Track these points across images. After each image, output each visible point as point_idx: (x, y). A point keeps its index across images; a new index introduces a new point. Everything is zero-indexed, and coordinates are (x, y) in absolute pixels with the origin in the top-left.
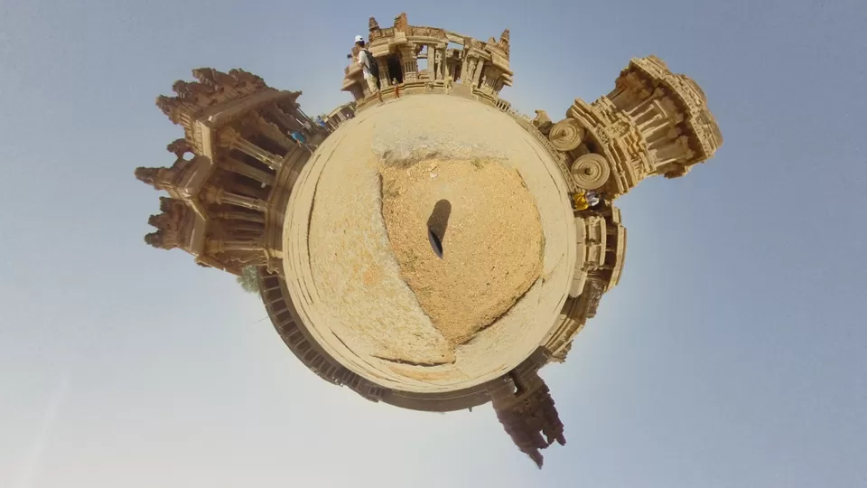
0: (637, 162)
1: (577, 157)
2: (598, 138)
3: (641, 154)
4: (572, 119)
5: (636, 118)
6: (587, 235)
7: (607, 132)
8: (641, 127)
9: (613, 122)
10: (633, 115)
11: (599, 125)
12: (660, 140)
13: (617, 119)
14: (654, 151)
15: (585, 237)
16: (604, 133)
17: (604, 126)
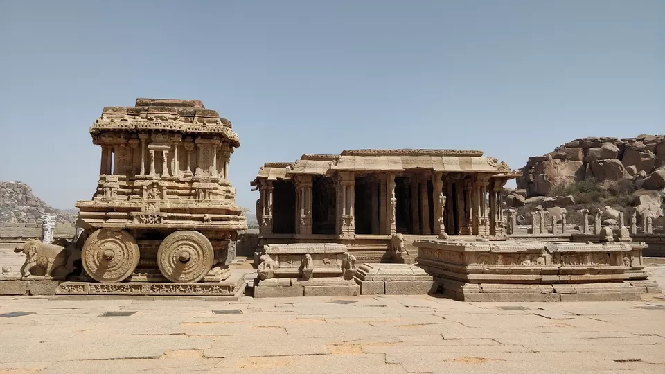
0: (202, 194)
1: (155, 259)
2: (148, 225)
3: (194, 185)
4: (98, 231)
5: (153, 170)
6: (291, 276)
7: (149, 212)
8: (166, 174)
9: (141, 194)
10: (148, 172)
11: (134, 214)
12: (189, 159)
13: (141, 187)
14: (199, 170)
15: (294, 281)
16: (147, 216)
17: (139, 210)
